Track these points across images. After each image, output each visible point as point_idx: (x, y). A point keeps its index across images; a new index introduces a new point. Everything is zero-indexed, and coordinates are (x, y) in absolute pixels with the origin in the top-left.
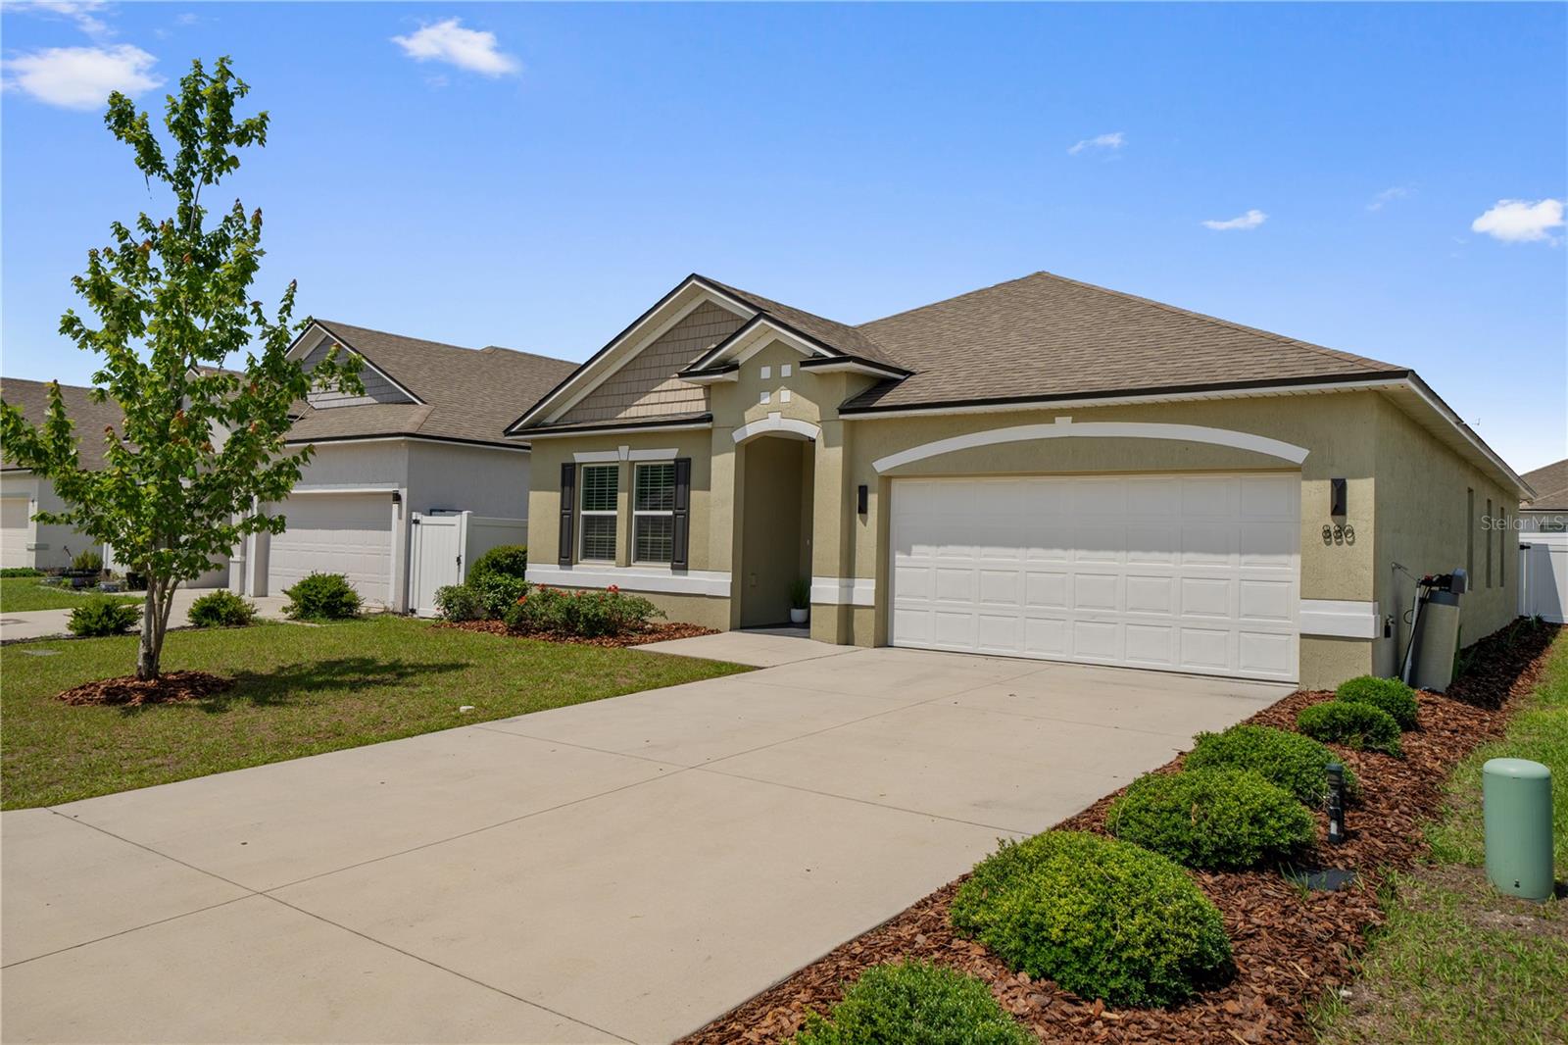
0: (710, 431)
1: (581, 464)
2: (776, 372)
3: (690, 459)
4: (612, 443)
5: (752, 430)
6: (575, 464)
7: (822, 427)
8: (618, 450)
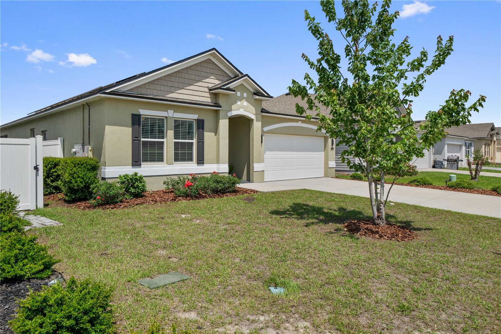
2: (242, 95)
3: (204, 120)
4: (166, 108)
5: (234, 113)
6: (140, 115)
7: (256, 116)
8: (167, 111)
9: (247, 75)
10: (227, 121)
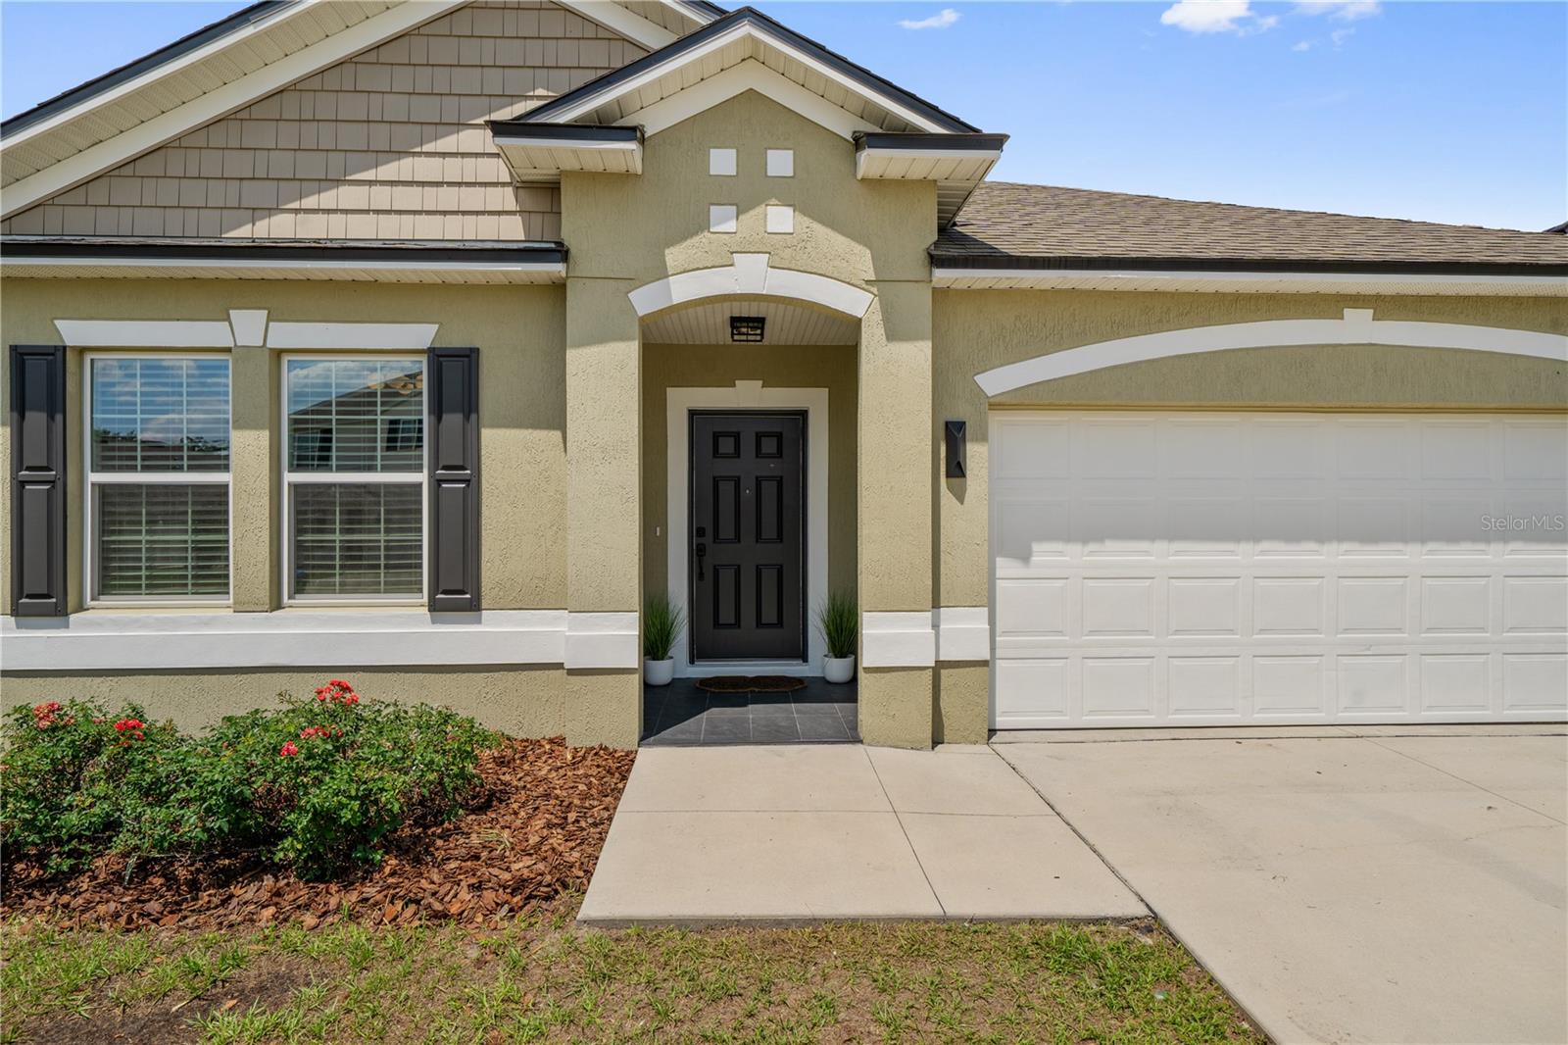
0: (558, 290)
1: (82, 351)
2: (751, 163)
3: (475, 351)
5: (683, 289)
6: (65, 348)
7: (881, 296)
8: (228, 319)
9: (749, 13)
10: (627, 355)
